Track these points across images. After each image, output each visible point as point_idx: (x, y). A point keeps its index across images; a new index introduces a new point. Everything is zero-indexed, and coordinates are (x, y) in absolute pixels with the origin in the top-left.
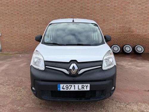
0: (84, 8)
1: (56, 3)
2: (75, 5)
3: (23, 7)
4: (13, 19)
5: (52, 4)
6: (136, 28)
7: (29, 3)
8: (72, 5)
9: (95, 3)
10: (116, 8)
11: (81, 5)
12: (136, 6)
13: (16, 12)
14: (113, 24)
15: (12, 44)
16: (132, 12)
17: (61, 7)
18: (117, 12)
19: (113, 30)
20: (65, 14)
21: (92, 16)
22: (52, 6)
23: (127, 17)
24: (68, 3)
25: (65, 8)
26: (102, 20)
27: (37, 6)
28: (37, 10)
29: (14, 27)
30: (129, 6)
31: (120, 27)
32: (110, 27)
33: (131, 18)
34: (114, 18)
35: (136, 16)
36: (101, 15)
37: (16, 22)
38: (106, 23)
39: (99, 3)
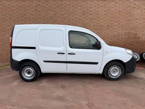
0: (87, 13)
1: (56, 6)
2: (76, 9)
3: (17, 12)
4: (4, 25)
5: (50, 8)
6: (142, 34)
7: (23, 7)
8: (73, 10)
9: (98, 8)
10: (120, 12)
11: (83, 9)
12: (141, 11)
13: (8, 17)
14: (118, 30)
15: (2, 54)
16: (138, 17)
17: (62, 11)
18: (121, 17)
19: (118, 36)
20: (66, 19)
21: (96, 21)
22: (51, 10)
23: (132, 22)
24: (68, 7)
25: (66, 13)
26: (106, 26)
27: (33, 10)
28: (33, 15)
29: (5, 34)
30: (134, 11)
31: (125, 33)
32: (115, 34)
33: (137, 24)
34: (119, 24)
35: (142, 22)
36: (105, 21)
37: (8, 28)
38: (111, 29)
39: (103, 8)
